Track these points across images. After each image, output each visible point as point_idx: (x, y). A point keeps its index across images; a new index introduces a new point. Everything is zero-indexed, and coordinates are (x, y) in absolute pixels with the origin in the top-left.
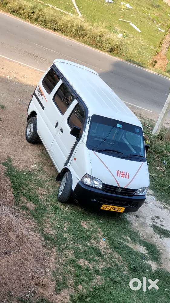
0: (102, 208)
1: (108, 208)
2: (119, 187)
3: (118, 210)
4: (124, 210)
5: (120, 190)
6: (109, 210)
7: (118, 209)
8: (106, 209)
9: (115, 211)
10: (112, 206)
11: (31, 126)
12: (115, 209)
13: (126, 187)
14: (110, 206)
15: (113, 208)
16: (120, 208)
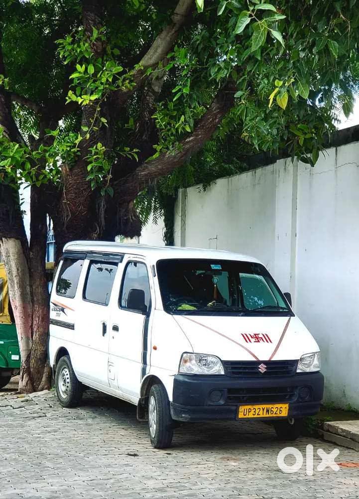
0: (241, 416)
1: (253, 411)
2: (259, 362)
3: (276, 413)
4: (288, 408)
5: (262, 369)
6: (256, 416)
7: (275, 410)
8: (251, 415)
9: (270, 415)
10: (261, 407)
11: (66, 374)
12: (268, 411)
13: (271, 358)
14: (257, 407)
15: (263, 410)
16: (279, 406)
